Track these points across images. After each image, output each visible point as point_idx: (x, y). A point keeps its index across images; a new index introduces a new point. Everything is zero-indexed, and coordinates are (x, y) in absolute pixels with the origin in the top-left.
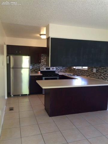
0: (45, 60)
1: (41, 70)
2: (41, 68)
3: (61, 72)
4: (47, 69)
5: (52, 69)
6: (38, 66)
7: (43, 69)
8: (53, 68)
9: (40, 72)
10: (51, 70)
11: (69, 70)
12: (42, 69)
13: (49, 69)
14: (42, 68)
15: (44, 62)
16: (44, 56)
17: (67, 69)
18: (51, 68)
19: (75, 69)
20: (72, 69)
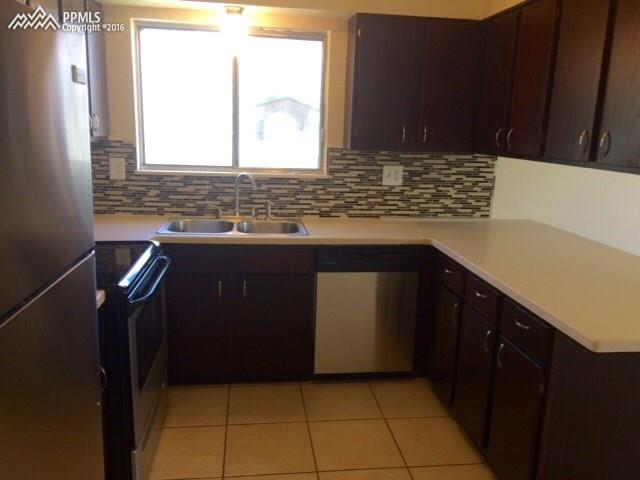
19: (157, 184)
20: (115, 181)
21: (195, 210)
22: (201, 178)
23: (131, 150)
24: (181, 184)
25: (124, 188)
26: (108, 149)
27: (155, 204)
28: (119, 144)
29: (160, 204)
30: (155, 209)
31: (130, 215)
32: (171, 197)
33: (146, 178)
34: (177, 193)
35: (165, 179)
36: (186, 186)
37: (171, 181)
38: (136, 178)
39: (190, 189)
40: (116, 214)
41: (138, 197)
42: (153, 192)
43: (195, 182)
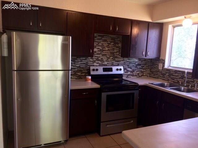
0: (100, 48)
1: (92, 73)
2: (92, 68)
3: (133, 76)
4: (105, 70)
5: (117, 70)
6: (84, 62)
7: (97, 70)
8: (119, 67)
9: (90, 77)
10: (114, 72)
11: (148, 71)
12: (94, 70)
13: (111, 70)
14: (95, 68)
15: (98, 54)
16: (99, 39)
17: (144, 69)
18: (114, 68)
19: (168, 72)
20: (159, 70)
21: (177, 81)
22: (180, 71)
23: (164, 62)
24: (174, 73)
25: (161, 72)
26: (160, 61)
27: (167, 78)
28: (161, 60)
29: (168, 78)
30: (167, 79)
31: (161, 80)
32: (171, 76)
33: (166, 70)
34: (173, 75)
35: (171, 71)
36: (175, 73)
37: (172, 72)
38: (164, 70)
39: (177, 74)
40: (159, 79)
41: (164, 75)
42: (167, 74)
43: (178, 73)
